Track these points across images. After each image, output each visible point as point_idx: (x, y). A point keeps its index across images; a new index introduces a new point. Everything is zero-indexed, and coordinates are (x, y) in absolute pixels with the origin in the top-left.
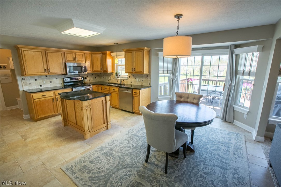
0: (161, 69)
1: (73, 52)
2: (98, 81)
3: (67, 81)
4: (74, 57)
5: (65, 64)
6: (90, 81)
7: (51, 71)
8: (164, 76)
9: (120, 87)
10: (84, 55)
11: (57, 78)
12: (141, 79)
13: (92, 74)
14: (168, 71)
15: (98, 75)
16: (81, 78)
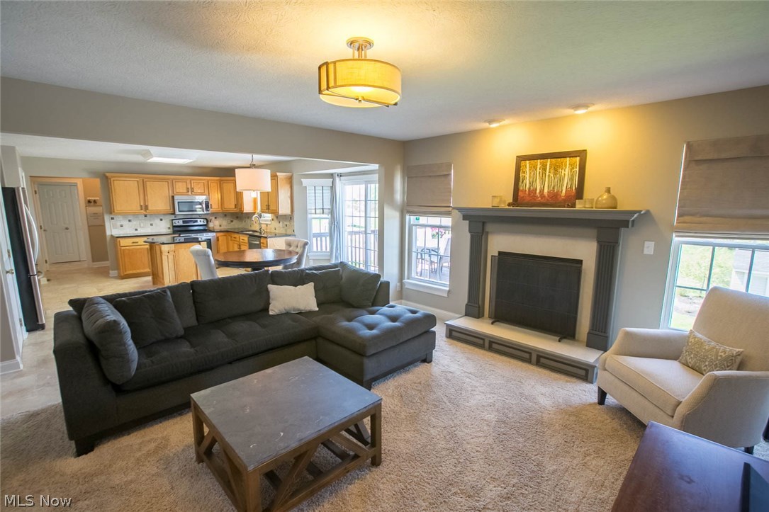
0: (310, 206)
1: (187, 179)
2: (236, 227)
3: (177, 224)
4: (189, 186)
5: (173, 197)
6: (220, 226)
7: (150, 208)
8: (320, 218)
9: (250, 235)
10: (206, 184)
11: (161, 220)
12: (285, 223)
13: (225, 215)
14: (323, 209)
15: (237, 217)
16: (202, 220)
